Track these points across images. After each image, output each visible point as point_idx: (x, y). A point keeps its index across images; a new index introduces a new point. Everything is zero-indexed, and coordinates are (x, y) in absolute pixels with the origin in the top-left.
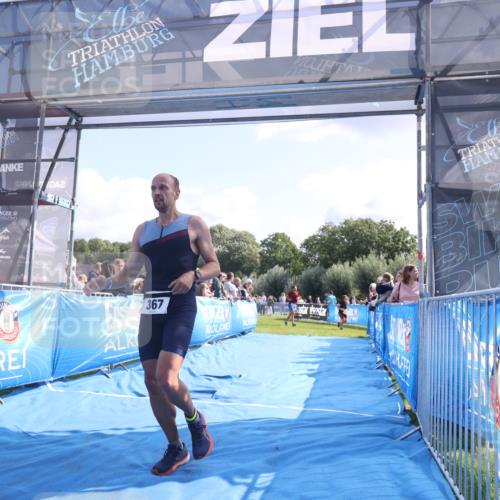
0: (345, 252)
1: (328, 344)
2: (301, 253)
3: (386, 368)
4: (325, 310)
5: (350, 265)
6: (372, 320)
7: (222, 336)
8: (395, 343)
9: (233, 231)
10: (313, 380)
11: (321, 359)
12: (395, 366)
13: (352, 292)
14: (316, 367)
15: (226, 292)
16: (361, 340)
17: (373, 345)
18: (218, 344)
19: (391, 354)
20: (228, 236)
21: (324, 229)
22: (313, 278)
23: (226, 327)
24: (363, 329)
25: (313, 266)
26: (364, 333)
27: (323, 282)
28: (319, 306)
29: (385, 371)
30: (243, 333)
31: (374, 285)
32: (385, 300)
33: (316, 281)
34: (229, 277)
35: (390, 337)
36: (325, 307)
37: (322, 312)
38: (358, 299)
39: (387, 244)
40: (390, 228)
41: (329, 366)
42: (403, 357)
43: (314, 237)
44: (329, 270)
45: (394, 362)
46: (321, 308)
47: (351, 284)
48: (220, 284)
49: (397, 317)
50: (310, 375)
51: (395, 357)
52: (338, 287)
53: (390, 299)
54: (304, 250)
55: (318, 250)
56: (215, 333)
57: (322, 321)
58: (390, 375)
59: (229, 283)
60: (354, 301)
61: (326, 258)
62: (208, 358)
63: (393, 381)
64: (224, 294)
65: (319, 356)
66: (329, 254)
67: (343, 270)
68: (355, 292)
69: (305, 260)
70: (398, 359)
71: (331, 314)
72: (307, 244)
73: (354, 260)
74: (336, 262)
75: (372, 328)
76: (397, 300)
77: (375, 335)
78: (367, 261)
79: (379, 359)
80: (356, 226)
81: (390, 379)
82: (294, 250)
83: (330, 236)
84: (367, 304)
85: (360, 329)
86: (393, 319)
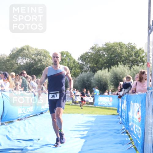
0: (105, 63)
1: (94, 119)
2: (78, 63)
3: (127, 133)
4: (92, 98)
5: (108, 71)
6: (120, 104)
7: (29, 115)
8: (133, 118)
9: (36, 49)
10: (84, 140)
11: (90, 128)
12: (132, 132)
13: (109, 88)
14: (85, 133)
15: (31, 87)
16: (113, 116)
17: (121, 119)
18: (26, 120)
19: (130, 124)
20: (32, 52)
21: (93, 48)
22: (86, 79)
23: (31, 110)
24: (115, 110)
25: (86, 71)
26: (115, 112)
27: (92, 81)
28: (89, 96)
29: (126, 135)
30: (42, 113)
31: (122, 83)
32: (128, 92)
33: (88, 81)
34: (33, 79)
35: (130, 114)
36: (93, 97)
37: (90, 100)
38: (112, 91)
39: (131, 58)
40: (133, 48)
41: (93, 132)
42: (137, 126)
43: (87, 53)
44: (96, 74)
45: (132, 129)
46: (90, 97)
47: (109, 82)
48: (27, 83)
49: (134, 102)
50: (82, 138)
51: (132, 126)
52: (101, 84)
53: (130, 91)
54: (80, 62)
55: (89, 62)
56: (24, 113)
57: (90, 105)
58: (129, 137)
59: (33, 82)
60: (110, 93)
61: (94, 67)
62: (19, 129)
63: (131, 140)
64: (30, 89)
65: (88, 126)
66: (96, 64)
67: (104, 74)
68: (111, 88)
69: (81, 68)
70: (134, 127)
71: (96, 101)
72: (83, 58)
73: (111, 68)
74: (101, 69)
75: (120, 109)
76: (134, 92)
77: (122, 113)
78: (118, 69)
79: (123, 127)
80: (112, 46)
81: (129, 139)
82: (74, 62)
83: (97, 53)
84: (117, 94)
85: (113, 109)
86: (132, 103)
